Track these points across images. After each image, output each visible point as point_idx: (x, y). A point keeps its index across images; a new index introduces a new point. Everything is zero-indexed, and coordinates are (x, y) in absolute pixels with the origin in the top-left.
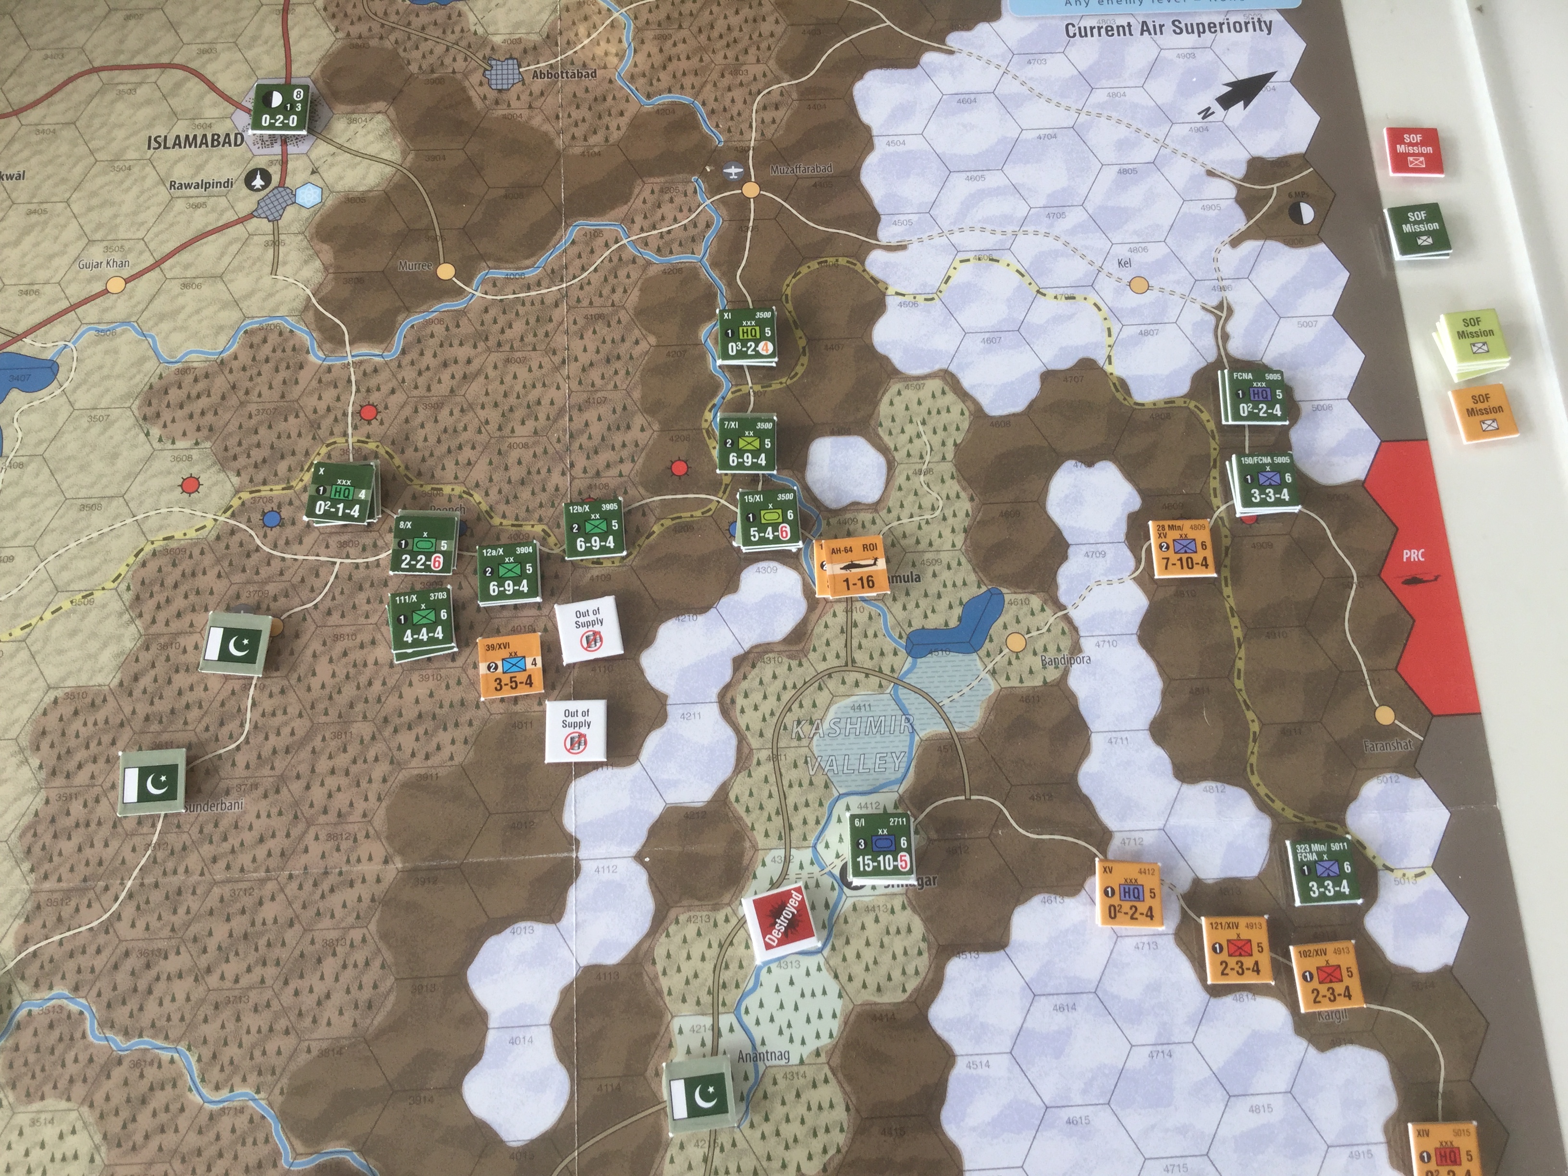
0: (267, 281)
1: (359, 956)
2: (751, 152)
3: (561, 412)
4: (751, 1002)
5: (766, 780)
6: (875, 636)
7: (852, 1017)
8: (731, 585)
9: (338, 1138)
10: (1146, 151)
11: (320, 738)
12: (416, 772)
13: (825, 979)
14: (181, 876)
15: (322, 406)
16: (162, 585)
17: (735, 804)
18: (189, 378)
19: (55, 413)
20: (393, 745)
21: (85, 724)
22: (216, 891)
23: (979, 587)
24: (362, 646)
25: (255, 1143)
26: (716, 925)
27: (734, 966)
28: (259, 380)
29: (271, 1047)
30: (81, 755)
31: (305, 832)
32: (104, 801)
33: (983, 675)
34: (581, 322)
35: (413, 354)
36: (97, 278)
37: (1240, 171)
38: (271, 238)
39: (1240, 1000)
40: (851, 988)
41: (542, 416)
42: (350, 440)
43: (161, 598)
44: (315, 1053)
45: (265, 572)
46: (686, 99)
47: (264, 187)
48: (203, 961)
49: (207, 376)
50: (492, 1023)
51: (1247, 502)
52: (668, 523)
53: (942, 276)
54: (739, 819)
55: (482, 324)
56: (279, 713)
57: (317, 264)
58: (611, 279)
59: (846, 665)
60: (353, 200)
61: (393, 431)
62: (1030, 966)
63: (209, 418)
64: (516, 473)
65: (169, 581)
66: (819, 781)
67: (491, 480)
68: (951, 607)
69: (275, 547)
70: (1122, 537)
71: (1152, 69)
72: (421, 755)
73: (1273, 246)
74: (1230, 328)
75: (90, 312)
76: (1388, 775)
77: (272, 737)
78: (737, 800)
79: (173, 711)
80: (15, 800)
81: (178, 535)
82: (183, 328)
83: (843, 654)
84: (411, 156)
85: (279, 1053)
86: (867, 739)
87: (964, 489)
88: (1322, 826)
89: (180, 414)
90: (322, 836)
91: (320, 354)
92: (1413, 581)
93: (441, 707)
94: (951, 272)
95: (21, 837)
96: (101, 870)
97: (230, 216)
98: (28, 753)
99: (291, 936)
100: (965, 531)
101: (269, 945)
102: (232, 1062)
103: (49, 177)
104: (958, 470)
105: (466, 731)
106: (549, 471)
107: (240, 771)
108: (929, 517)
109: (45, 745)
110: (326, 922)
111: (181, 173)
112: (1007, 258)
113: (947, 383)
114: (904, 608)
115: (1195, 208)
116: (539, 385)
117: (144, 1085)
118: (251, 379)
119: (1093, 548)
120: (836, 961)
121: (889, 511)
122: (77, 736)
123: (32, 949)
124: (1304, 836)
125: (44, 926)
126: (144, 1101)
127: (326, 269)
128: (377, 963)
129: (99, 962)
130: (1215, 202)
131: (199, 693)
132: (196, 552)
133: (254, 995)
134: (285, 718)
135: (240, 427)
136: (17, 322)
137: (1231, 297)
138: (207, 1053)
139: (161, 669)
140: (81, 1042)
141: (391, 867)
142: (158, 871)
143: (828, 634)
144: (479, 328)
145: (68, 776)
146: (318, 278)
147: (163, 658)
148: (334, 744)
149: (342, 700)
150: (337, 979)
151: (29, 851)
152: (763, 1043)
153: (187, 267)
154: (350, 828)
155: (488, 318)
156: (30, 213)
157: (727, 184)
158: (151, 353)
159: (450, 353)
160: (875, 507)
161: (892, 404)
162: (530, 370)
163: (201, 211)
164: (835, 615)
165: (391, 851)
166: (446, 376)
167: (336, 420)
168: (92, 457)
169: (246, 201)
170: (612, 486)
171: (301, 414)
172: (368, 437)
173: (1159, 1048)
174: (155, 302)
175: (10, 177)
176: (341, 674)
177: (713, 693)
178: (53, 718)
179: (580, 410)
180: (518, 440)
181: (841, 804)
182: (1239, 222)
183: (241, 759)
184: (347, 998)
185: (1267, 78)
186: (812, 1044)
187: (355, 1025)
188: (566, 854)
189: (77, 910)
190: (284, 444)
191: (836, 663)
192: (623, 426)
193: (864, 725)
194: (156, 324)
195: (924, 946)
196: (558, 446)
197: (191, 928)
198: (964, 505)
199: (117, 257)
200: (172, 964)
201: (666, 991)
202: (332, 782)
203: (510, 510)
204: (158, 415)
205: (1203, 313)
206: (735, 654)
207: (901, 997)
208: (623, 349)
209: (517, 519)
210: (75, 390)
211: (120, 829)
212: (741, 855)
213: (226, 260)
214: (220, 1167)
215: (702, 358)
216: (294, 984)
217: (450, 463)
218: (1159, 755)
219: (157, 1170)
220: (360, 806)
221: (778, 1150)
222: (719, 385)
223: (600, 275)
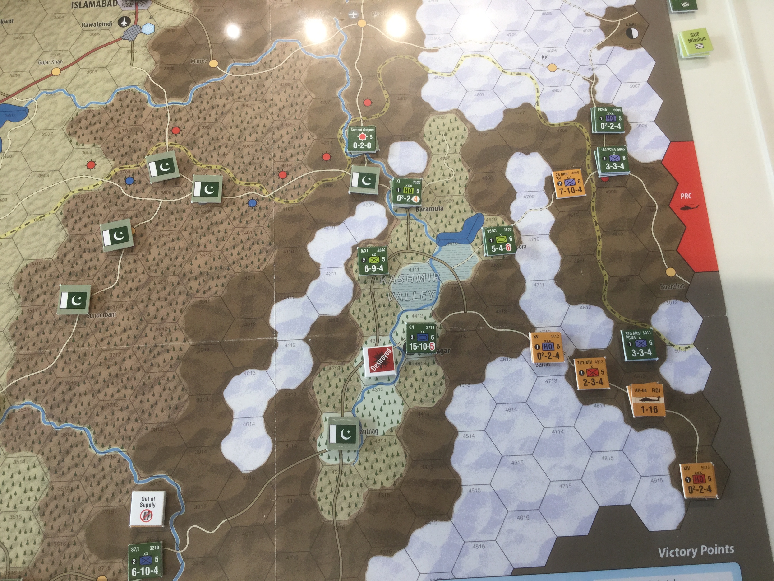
0: (128, 69)
1: (172, 385)
2: (362, 5)
3: (269, 130)
4: (360, 407)
5: (368, 304)
6: (421, 236)
7: (409, 414)
8: (352, 212)
9: (161, 470)
10: (556, 4)
11: (153, 283)
12: (199, 299)
13: (396, 396)
14: (86, 347)
15: (154, 128)
16: (77, 211)
17: (353, 315)
18: (90, 116)
19: (27, 132)
20: (188, 286)
21: (41, 277)
22: (103, 355)
23: (472, 213)
24: (173, 241)
25: (121, 472)
26: (343, 371)
27: (351, 390)
28: (124, 115)
29: (129, 427)
30: (38, 291)
31: (145, 327)
32: (49, 313)
33: (474, 254)
34: (279, 87)
35: (197, 103)
36: (46, 69)
37: (602, 14)
38: (130, 49)
39: (598, 406)
40: (408, 400)
41: (260, 132)
42: (167, 144)
43: (77, 217)
44: (150, 430)
45: (126, 206)
47: (127, 25)
48: (97, 387)
49: (99, 114)
50: (235, 416)
51: (604, 170)
52: (321, 183)
53: (455, 64)
54: (354, 322)
55: (231, 88)
56: (133, 271)
57: (152, 61)
58: (294, 67)
59: (407, 249)
60: (169, 31)
61: (188, 139)
62: (495, 390)
63: (100, 133)
64: (247, 159)
65: (81, 210)
66: (394, 304)
67: (235, 162)
68: (458, 222)
69: (131, 194)
70: (542, 188)
72: (202, 292)
73: (617, 49)
74: (597, 88)
75: (44, 85)
76: (672, 301)
77: (130, 282)
78: (353, 313)
79: (82, 271)
80: (7, 312)
81: (85, 188)
82: (88, 92)
83: (405, 244)
84: (198, 10)
85: (133, 430)
86: (417, 284)
87: (465, 166)
88: (639, 325)
89: (86, 132)
90: (154, 329)
91: (153, 103)
92: (686, 208)
93: (211, 269)
94: (460, 62)
95: (10, 329)
96: (48, 345)
97: (111, 39)
98: (13, 290)
99: (139, 375)
100: (465, 186)
101: (128, 379)
102: (110, 434)
103: (24, 22)
104: (462, 157)
105: (223, 281)
106: (263, 158)
107: (114, 298)
108: (448, 180)
109: (21, 286)
110: (156, 369)
111: (87, 19)
112: (487, 55)
113: (458, 116)
114: (435, 223)
115: (580, 31)
116: (258, 117)
117: (68, 445)
118: (120, 115)
119: (528, 194)
120: (401, 388)
121: (428, 177)
122: (37, 282)
123: (15, 381)
124: (630, 328)
125: (21, 370)
126: (68, 452)
127: (156, 63)
128: (180, 388)
129: (47, 387)
130: (590, 28)
131: (95, 262)
132: (94, 196)
133: (121, 403)
134: (136, 274)
135: (115, 138)
136: (9, 89)
137: (597, 73)
138: (98, 430)
139: (77, 251)
140: (38, 425)
141: (187, 343)
142: (75, 345)
143: (398, 235)
144: (229, 90)
145: (32, 301)
146: (153, 67)
147: (78, 246)
148: (159, 287)
149: (163, 266)
150: (161, 395)
151: (14, 336)
152: (365, 426)
153: (90, 63)
154: (168, 325)
155: (234, 85)
156: (15, 38)
157: (350, 20)
158: (73, 103)
159: (214, 102)
160: (422, 175)
161: (430, 126)
162: (254, 110)
163: (97, 37)
164: (401, 226)
165: (187, 336)
166: (213, 113)
167: (160, 134)
168: (44, 152)
169: (118, 32)
170: (294, 165)
171: (144, 131)
172: (176, 142)
173: (558, 429)
174: (75, 80)
175: (6, 22)
176: (163, 253)
177: (342, 263)
178: (25, 274)
179: (278, 129)
180: (248, 143)
181: (404, 315)
182: (602, 38)
183: (115, 293)
184: (166, 404)
186: (389, 427)
187: (169, 417)
188: (271, 338)
189: (36, 363)
190: (136, 146)
191: (402, 248)
192: (299, 137)
193: (415, 278)
194: (75, 90)
195: (443, 381)
196: (267, 146)
197: (91, 372)
198: (465, 174)
199: (57, 58)
200: (82, 388)
201: (319, 402)
202: (158, 304)
203: (244, 177)
204: (76, 132)
205: (584, 81)
206: (353, 245)
207: (432, 405)
208: (299, 100)
209: (247, 181)
210: (36, 121)
211: (57, 326)
212: (356, 338)
213: (109, 59)
214: (104, 483)
215: (337, 104)
216: (140, 398)
217: (215, 155)
218: (559, 291)
219: (74, 484)
220: (172, 315)
221: (372, 475)
222: (346, 117)
223: (288, 65)
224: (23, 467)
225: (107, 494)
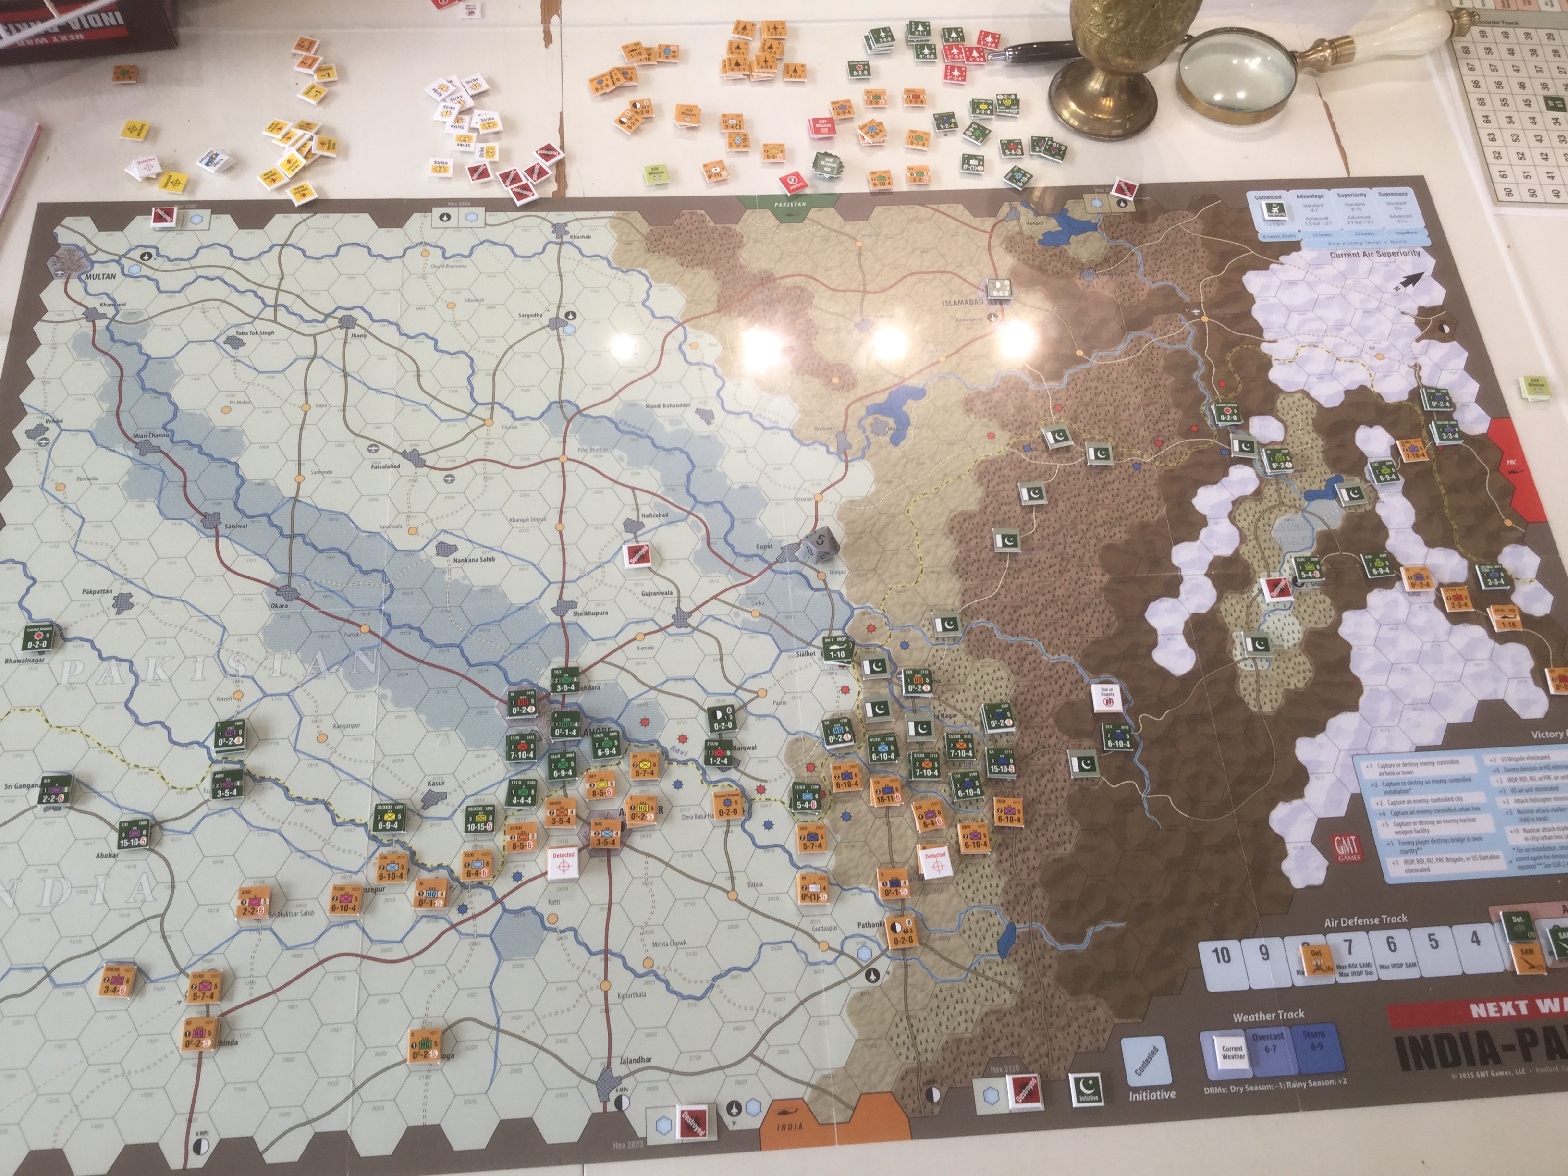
1: (1100, 608)
2: (1202, 304)
3: (1139, 407)
4: (1264, 627)
5: (1254, 547)
6: (1291, 493)
7: (1306, 633)
8: (1226, 474)
9: (1106, 672)
10: (1373, 304)
11: (1066, 530)
12: (1108, 542)
13: (1294, 619)
14: (1021, 580)
16: (988, 473)
17: (1243, 556)
18: (982, 395)
19: (929, 407)
20: (1096, 533)
21: (970, 524)
22: (1037, 585)
23: (1332, 473)
24: (1076, 496)
25: (1073, 675)
26: (1244, 599)
27: (1255, 613)
28: (1010, 396)
29: (1072, 640)
30: (970, 536)
31: (1067, 564)
32: (984, 552)
33: (1339, 508)
34: (1141, 372)
35: (1072, 385)
36: (933, 356)
37: (1416, 312)
39: (1465, 626)
40: (1304, 622)
41: (1132, 409)
42: (1053, 418)
43: (989, 478)
44: (1089, 643)
45: (1029, 468)
46: (1170, 283)
47: (996, 321)
48: (1037, 610)
49: (989, 394)
50: (1159, 633)
51: (1441, 439)
52: (1194, 450)
53: (1294, 353)
54: (1245, 560)
56: (1048, 520)
58: (1151, 355)
59: (1280, 504)
61: (1070, 415)
62: (1377, 615)
63: (993, 410)
64: (1125, 431)
65: (991, 472)
66: (1277, 547)
67: (1116, 433)
68: (1320, 482)
69: (1031, 458)
70: (1388, 455)
71: (1371, 271)
72: (1108, 537)
73: (1434, 342)
74: (1421, 373)
75: (934, 369)
76: (1513, 545)
77: (1047, 529)
78: (1243, 554)
79: (1004, 519)
80: (947, 552)
81: (991, 455)
82: (975, 376)
83: (1278, 500)
84: (1056, 308)
85: (1075, 643)
86: (1295, 531)
87: (1319, 436)
88: (1488, 563)
89: (981, 409)
90: (1075, 566)
91: (1032, 386)
92: (1513, 472)
93: (1112, 519)
94: (1298, 351)
95: (953, 565)
96: (989, 577)
98: (948, 535)
99: (1070, 601)
100: (1323, 452)
101: (1062, 604)
102: (1057, 645)
104: (1316, 428)
105: (1123, 528)
106: (1140, 429)
107: (1036, 542)
108: (1306, 447)
109: (955, 531)
110: (1083, 596)
111: (959, 315)
112: (1321, 345)
113: (1305, 395)
114: (1301, 483)
115: (1399, 327)
116: (1128, 397)
117: (1023, 654)
118: (1007, 395)
120: (1297, 611)
121: (1288, 445)
122: (967, 528)
123: (967, 605)
124: (1481, 564)
125: (969, 597)
126: (1025, 659)
128: (1107, 612)
129: (995, 610)
130: (1407, 324)
131: (1012, 514)
132: (1000, 461)
133: (1060, 622)
134: (1050, 522)
135: (1007, 414)
137: (1420, 361)
138: (1047, 643)
139: (995, 504)
140: (995, 638)
141: (1105, 577)
142: (1012, 578)
143: (1270, 492)
144: (1098, 375)
145: (967, 543)
147: (995, 500)
148: (1072, 532)
149: (1071, 516)
150: (1092, 617)
151: (957, 570)
152: (1274, 639)
153: (971, 352)
154: (1086, 563)
155: (1101, 371)
157: (1194, 317)
158: (963, 385)
159: (1087, 385)
160: (1282, 443)
161: (1282, 403)
163: (971, 330)
164: (1272, 484)
165: (1104, 571)
166: (1088, 393)
167: (1045, 411)
168: (948, 425)
169: (990, 326)
170: (1167, 436)
172: (1060, 417)
173: (1434, 643)
174: (960, 366)
176: (1069, 506)
177: (1226, 514)
178: (955, 522)
179: (1147, 406)
180: (1123, 418)
181: (1290, 554)
182: (1418, 333)
183: (1036, 537)
184: (1098, 623)
185: (1420, 275)
186: (1292, 642)
187: (1103, 633)
188: (1176, 573)
189: (982, 591)
190: (1026, 420)
191: (1276, 503)
192: (1167, 412)
193: (1291, 526)
194: (963, 374)
195: (1332, 608)
196: (1140, 420)
197: (1029, 598)
198: (1320, 442)
199: (940, 348)
200: (1025, 611)
201: (1228, 622)
202: (1074, 546)
203: (1125, 445)
204: (972, 410)
205: (1409, 368)
206: (1232, 500)
207: (1325, 626)
208: (1161, 382)
209: (1130, 448)
210: (935, 400)
211: (992, 562)
212: (1249, 574)
214: (1061, 682)
215: (1196, 385)
216: (1075, 618)
217: (1096, 427)
218: (1418, 537)
219: (1036, 683)
220: (1088, 555)
221: (1285, 678)
222: (1205, 397)
223: (1145, 354)
224: (990, 670)
225: (1066, 690)
